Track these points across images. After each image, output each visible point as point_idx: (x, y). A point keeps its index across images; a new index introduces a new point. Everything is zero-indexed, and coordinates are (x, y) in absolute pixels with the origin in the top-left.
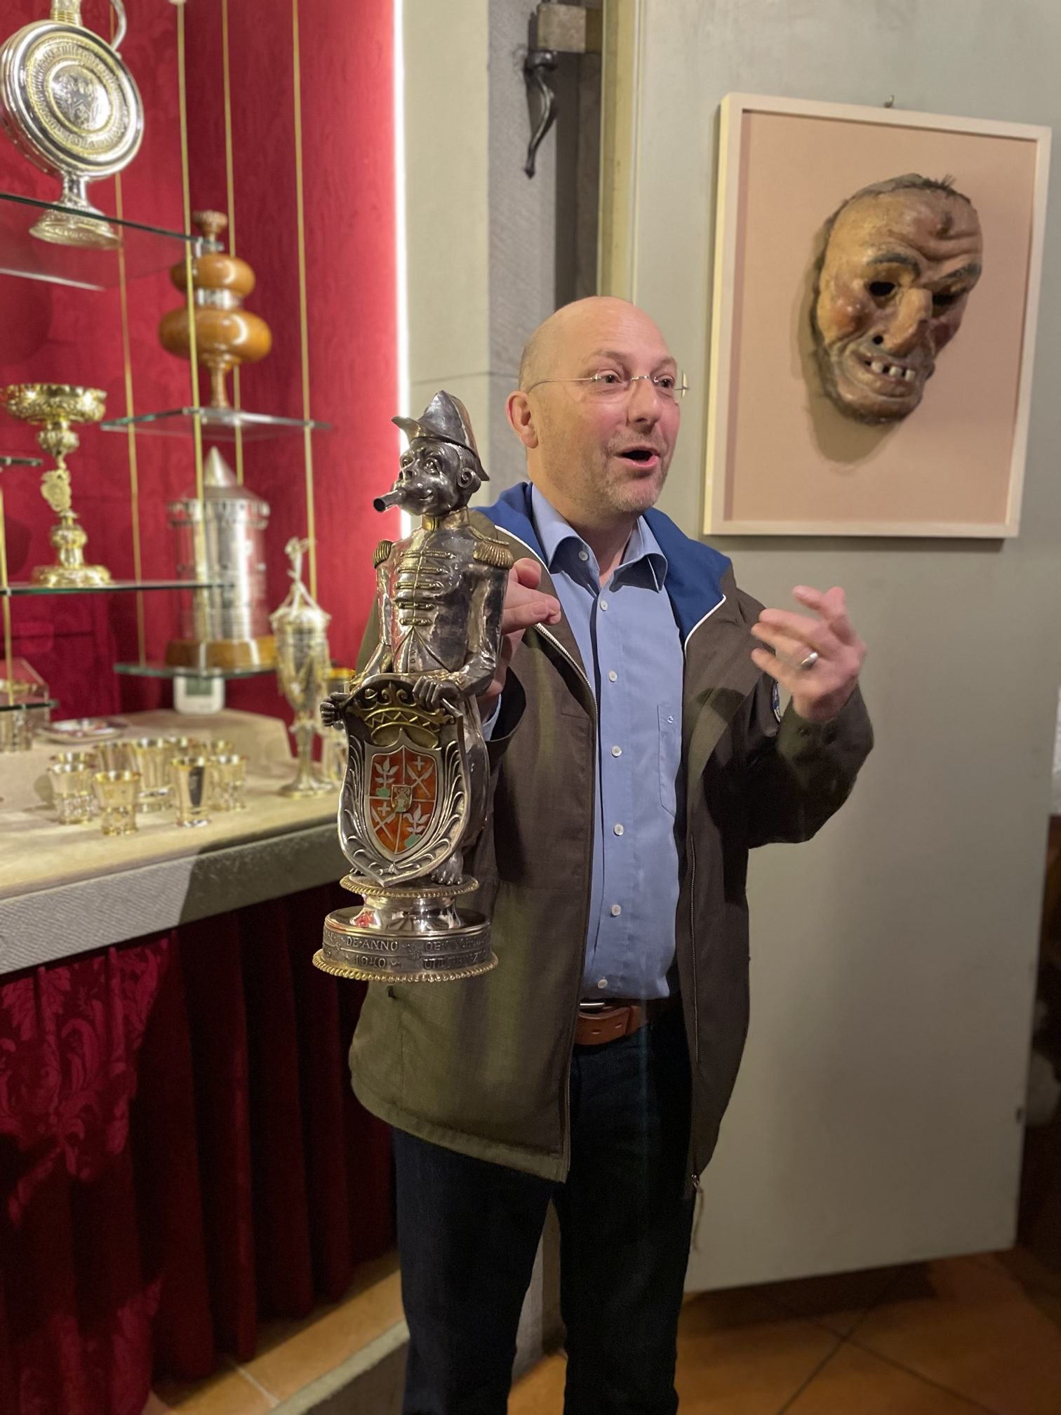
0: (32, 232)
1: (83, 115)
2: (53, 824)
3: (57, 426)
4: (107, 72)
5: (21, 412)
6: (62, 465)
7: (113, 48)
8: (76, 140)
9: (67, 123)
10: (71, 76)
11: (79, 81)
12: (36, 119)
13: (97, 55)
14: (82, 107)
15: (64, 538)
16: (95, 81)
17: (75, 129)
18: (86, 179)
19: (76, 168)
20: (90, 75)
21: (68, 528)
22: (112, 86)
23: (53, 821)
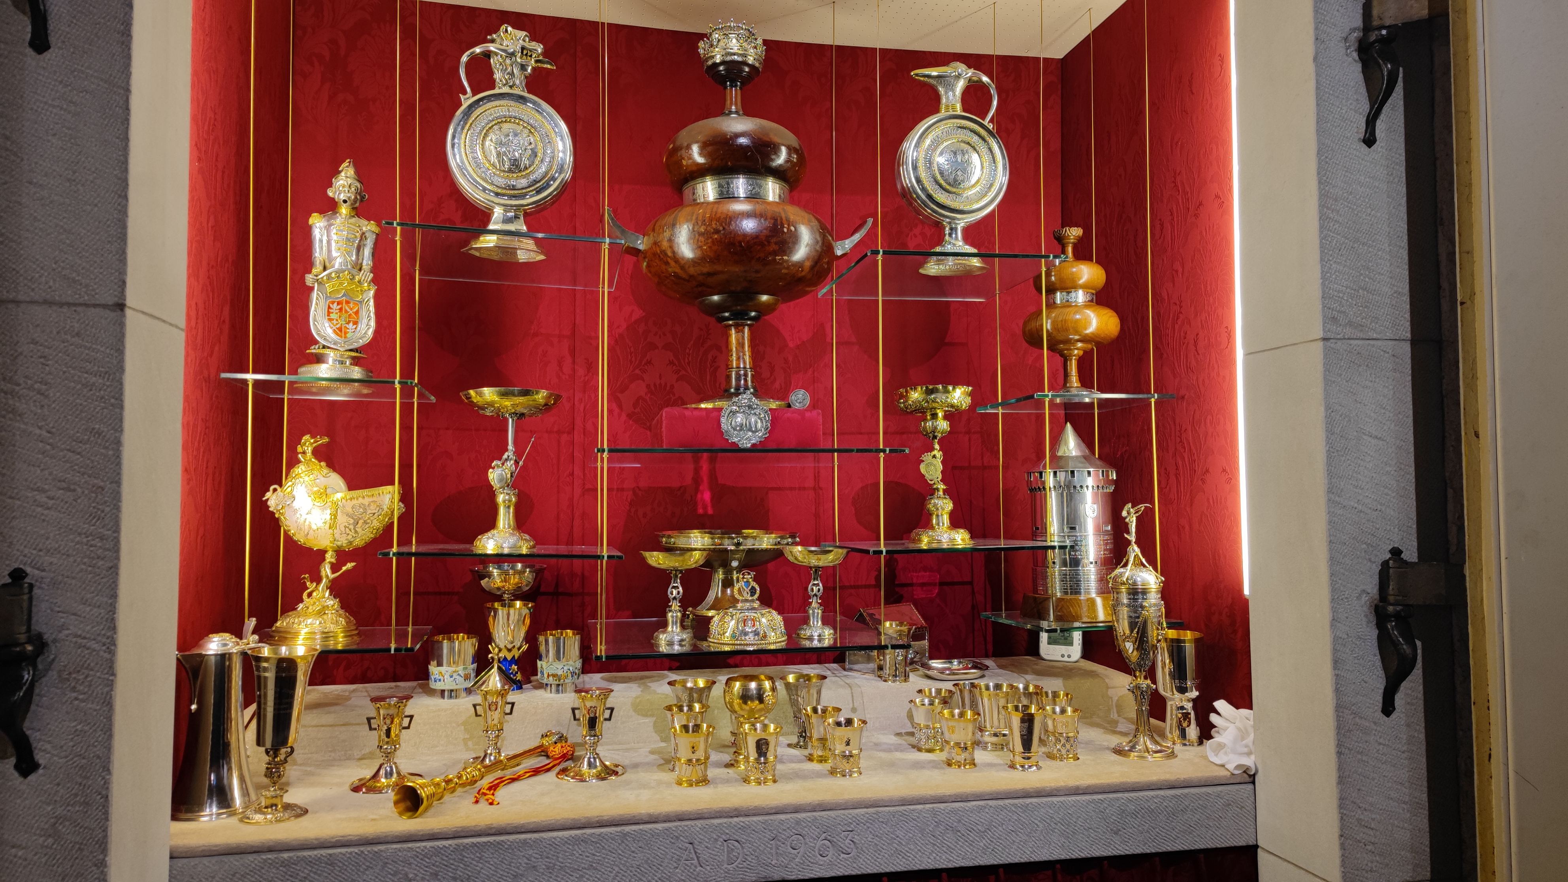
0: (921, 271)
1: (960, 178)
2: (913, 750)
3: (934, 416)
4: (981, 141)
5: (907, 408)
6: (937, 446)
7: (986, 122)
8: (954, 198)
9: (948, 187)
10: (952, 151)
11: (958, 153)
12: (924, 189)
13: (973, 131)
14: (959, 173)
15: (935, 505)
16: (970, 150)
17: (954, 190)
18: (962, 224)
19: (954, 219)
20: (966, 147)
21: (939, 498)
22: (984, 150)
23: (913, 747)
